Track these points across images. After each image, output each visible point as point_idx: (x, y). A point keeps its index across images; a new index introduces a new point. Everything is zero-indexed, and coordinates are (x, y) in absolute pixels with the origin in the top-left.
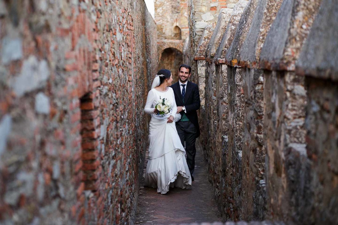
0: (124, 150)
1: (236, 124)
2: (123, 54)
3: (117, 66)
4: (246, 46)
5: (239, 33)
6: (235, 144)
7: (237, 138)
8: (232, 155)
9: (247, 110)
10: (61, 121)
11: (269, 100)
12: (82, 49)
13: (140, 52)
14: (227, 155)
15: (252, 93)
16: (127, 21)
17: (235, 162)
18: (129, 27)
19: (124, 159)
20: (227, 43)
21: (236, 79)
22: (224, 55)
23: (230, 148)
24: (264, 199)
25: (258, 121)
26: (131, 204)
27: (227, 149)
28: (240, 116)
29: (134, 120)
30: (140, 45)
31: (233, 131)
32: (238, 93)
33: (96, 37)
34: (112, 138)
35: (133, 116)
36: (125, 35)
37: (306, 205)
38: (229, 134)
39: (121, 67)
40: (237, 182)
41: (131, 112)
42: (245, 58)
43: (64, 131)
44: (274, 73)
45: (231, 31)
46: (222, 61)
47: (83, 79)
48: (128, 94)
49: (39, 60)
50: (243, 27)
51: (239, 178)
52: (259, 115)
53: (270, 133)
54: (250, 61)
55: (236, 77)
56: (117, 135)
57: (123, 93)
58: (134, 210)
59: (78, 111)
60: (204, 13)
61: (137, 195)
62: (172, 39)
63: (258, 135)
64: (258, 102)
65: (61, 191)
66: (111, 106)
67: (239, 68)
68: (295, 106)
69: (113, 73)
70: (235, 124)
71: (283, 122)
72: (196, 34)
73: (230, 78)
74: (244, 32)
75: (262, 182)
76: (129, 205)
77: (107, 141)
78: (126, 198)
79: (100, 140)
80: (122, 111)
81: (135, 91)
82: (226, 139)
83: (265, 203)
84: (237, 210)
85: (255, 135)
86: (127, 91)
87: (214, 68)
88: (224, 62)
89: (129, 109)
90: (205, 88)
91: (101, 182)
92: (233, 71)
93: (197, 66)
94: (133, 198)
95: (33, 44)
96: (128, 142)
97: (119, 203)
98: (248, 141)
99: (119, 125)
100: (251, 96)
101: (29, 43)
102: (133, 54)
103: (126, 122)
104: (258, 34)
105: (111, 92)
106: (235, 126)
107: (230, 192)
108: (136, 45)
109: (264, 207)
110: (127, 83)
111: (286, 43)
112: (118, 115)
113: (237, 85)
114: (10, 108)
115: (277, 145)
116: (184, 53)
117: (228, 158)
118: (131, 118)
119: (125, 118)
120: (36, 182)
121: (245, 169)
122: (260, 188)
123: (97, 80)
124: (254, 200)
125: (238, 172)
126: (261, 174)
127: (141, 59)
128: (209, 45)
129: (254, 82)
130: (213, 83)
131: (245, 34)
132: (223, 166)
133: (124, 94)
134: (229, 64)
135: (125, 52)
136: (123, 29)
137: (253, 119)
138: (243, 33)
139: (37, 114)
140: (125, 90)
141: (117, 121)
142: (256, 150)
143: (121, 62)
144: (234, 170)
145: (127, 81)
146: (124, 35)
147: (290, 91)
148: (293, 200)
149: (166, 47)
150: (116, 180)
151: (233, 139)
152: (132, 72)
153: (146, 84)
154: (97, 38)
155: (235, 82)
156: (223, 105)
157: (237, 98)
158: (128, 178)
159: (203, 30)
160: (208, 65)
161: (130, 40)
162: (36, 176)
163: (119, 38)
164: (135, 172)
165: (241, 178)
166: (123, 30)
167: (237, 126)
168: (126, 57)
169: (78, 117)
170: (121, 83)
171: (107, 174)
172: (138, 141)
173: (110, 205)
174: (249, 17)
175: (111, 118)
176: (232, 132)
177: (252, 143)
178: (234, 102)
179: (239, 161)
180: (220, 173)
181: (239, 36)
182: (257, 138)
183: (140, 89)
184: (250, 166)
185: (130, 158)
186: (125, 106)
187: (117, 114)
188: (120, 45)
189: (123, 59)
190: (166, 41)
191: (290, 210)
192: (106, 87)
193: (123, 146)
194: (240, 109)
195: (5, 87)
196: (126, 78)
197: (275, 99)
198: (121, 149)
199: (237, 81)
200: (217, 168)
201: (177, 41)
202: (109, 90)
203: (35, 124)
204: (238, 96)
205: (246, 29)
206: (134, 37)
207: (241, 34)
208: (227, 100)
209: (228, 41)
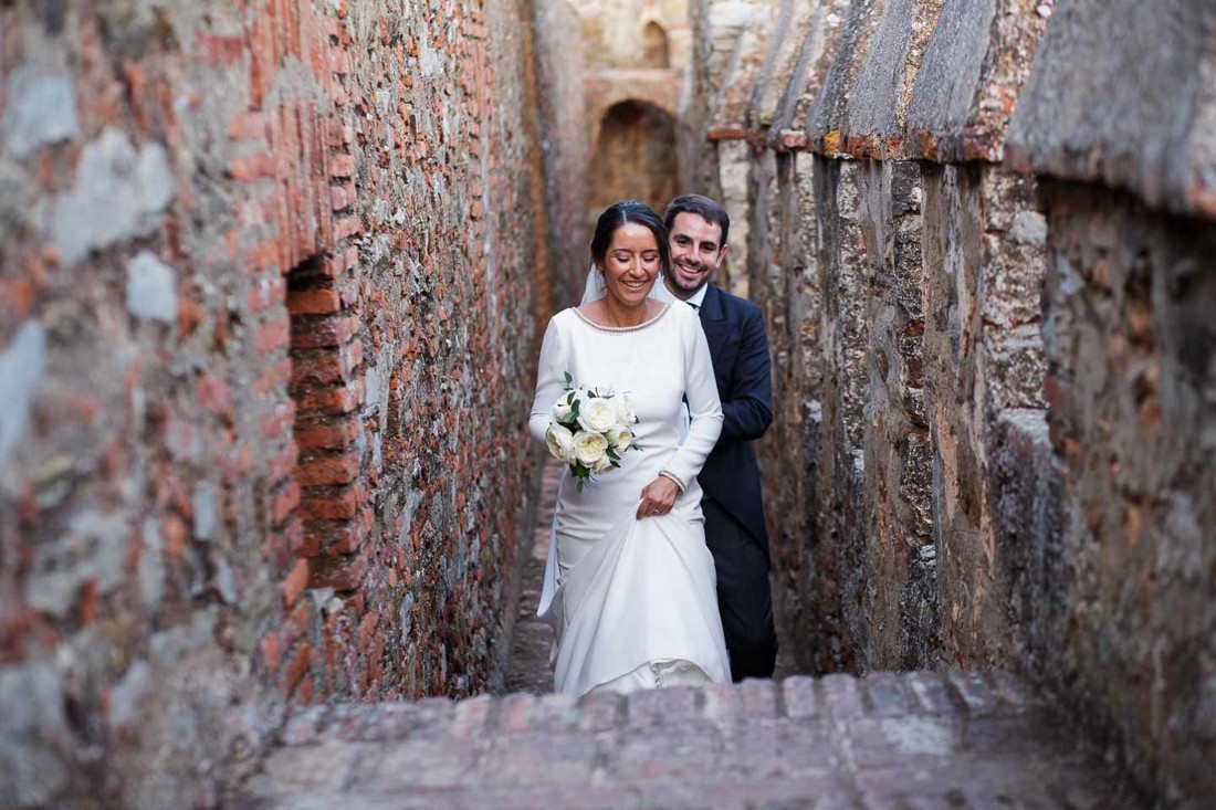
0: (458, 457)
1: (846, 358)
2: (445, 124)
3: (425, 166)
4: (868, 82)
5: (849, 37)
6: (843, 428)
7: (849, 406)
8: (833, 465)
9: (875, 306)
10: (219, 346)
11: (938, 267)
12: (290, 106)
13: (513, 116)
14: (820, 467)
15: (891, 244)
16: (460, 5)
17: (845, 491)
18: (469, 28)
19: (458, 490)
20: (815, 75)
21: (839, 199)
22: (802, 119)
23: (828, 444)
24: (934, 606)
25: (909, 343)
26: (488, 648)
27: (821, 448)
28: (858, 330)
29: (495, 356)
30: (512, 91)
31: (836, 383)
32: (847, 249)
33: (340, 64)
34: (409, 415)
35: (489, 342)
36: (453, 55)
37: (1053, 614)
38: (824, 395)
39: (440, 167)
40: (852, 559)
41: (483, 327)
42: (863, 126)
43: (230, 381)
44: (949, 172)
45: (827, 31)
46: (795, 141)
47: (296, 209)
48: (471, 264)
49: (135, 145)
50: (862, 16)
51: (856, 544)
52: (912, 321)
53: (943, 378)
54: (879, 135)
55: (841, 194)
56: (429, 404)
57: (448, 261)
58: (501, 669)
59: (281, 315)
61: (512, 619)
63: (912, 390)
64: (908, 277)
65: (225, 581)
66: (405, 304)
67: (850, 161)
68: (1016, 282)
69: (410, 189)
70: (840, 357)
71: (979, 339)
72: (712, 49)
73: (821, 197)
74: (866, 33)
75: (927, 551)
76: (483, 651)
77: (392, 424)
78: (468, 626)
79: (366, 419)
80: (448, 322)
81: (498, 254)
82: (815, 412)
83: (937, 622)
84: (852, 656)
85: (902, 390)
86: (465, 253)
87: (771, 163)
88: (801, 142)
89: (474, 316)
90: (748, 239)
91: (371, 561)
92: (829, 173)
93: (716, 161)
94: (498, 627)
95: (115, 89)
96: (471, 432)
97: (442, 640)
98: (881, 413)
99: (436, 369)
100: (886, 256)
101: (101, 89)
102: (485, 123)
103: (462, 362)
104: (905, 39)
105: (404, 254)
106: (840, 365)
107: (833, 598)
108: (498, 92)
109: (933, 635)
110: (466, 223)
111: (984, 69)
112: (433, 337)
113: (844, 221)
114: (40, 298)
115: (966, 419)
116: (681, 120)
117: (824, 480)
118: (482, 347)
119: (459, 346)
120: (136, 545)
121: (873, 511)
122: (922, 571)
123: (347, 211)
124: (903, 615)
125: (854, 524)
126: (926, 526)
127: (520, 139)
128: (757, 87)
129: (895, 207)
130: (772, 220)
131: (869, 40)
132: (806, 509)
133: (455, 263)
134: (818, 150)
135: (455, 114)
136: (446, 34)
137: (895, 337)
138: (861, 40)
139: (133, 322)
140: (458, 250)
141: (427, 354)
142: (907, 442)
143: (440, 152)
144: (843, 520)
145: (464, 219)
146: (450, 56)
147: (1000, 232)
148: (1016, 601)
150: (427, 561)
151: (838, 411)
152: (483, 189)
153: (541, 231)
154: (346, 69)
155: (837, 212)
156: (802, 295)
157: (847, 268)
158: (474, 557)
159: (736, 33)
160: (755, 155)
161: (472, 74)
162: (136, 525)
163: (431, 68)
164: (501, 536)
165: (862, 543)
166: (446, 40)
167: (850, 363)
168: (460, 133)
169: (284, 337)
170: (442, 225)
171: (395, 536)
172: (513, 428)
173: (407, 646)
175: (406, 346)
176: (833, 386)
177: (896, 420)
178: (836, 280)
179: (856, 485)
180: (799, 534)
181: (848, 50)
182: (908, 399)
183: (518, 247)
184: (888, 498)
185: (482, 488)
186: (456, 305)
187: (427, 334)
188: (434, 90)
189: (446, 139)
190: (614, 74)
191: (1008, 636)
192: (385, 238)
193: (454, 444)
194: (856, 306)
195: (21, 232)
196: (458, 207)
197: (955, 261)
198: (446, 455)
199: (846, 208)
200: (791, 515)
201: (654, 76)
202: (396, 249)
203: (127, 353)
204: (852, 260)
205: (874, 24)
206: (488, 62)
207: (855, 44)
208: (817, 277)
209: (815, 69)
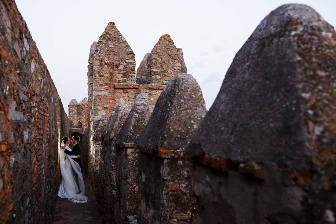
2: (26, 137)
13: (55, 134)
18: (42, 112)
20: (133, 129)
21: (162, 172)
28: (168, 219)
30: (55, 129)
32: (165, 190)
36: (33, 117)
45: (135, 119)
46: (127, 146)
55: (163, 170)
60: (100, 110)
62: (77, 127)
67: (168, 159)
74: (171, 115)
87: (112, 148)
88: (130, 146)
102: (45, 136)
113: (164, 180)
116: (83, 135)
127: (57, 138)
130: (111, 161)
131: (172, 117)
138: (170, 117)
149: (73, 131)
152: (43, 151)
155: (161, 177)
157: (165, 197)
159: (98, 121)
160: (106, 145)
161: (42, 124)
174: (175, 99)
178: (160, 201)
181: (164, 120)
188: (19, 126)
190: (74, 128)
194: (167, 210)
199: (165, 175)
201: (80, 129)
204: (166, 194)
205: (173, 112)
209: (132, 127)
